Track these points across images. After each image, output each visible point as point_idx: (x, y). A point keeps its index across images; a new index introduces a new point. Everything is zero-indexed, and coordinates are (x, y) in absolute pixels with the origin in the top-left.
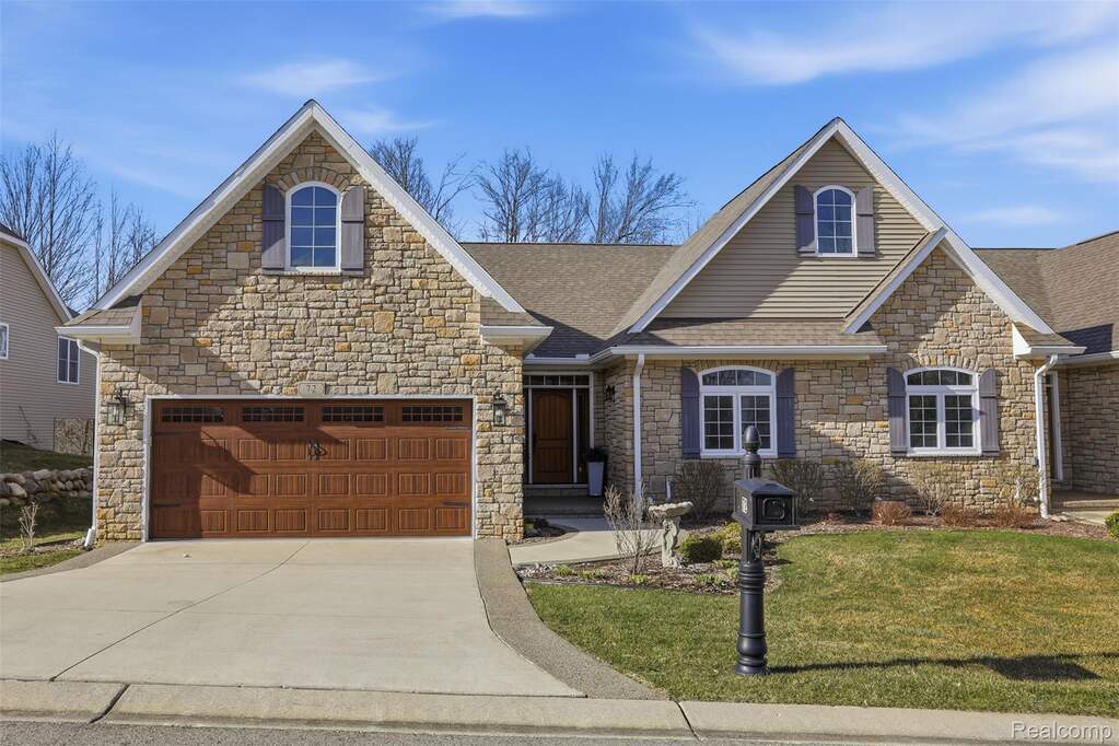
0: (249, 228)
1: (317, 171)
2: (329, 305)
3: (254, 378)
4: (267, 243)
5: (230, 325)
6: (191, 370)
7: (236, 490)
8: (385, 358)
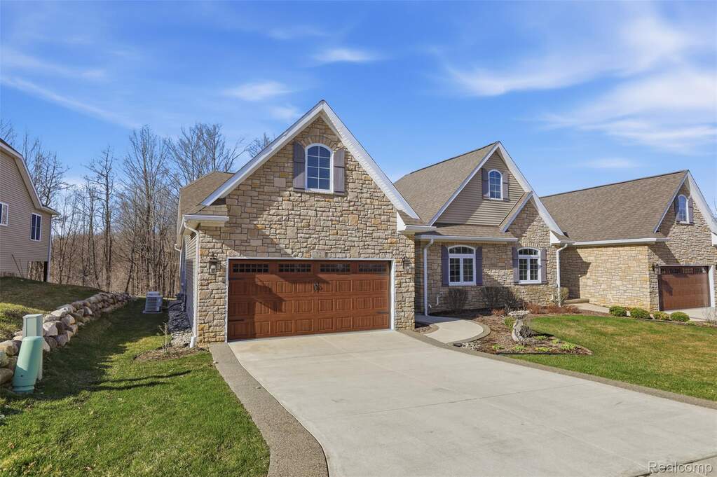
0: (286, 165)
1: (321, 139)
2: (327, 210)
3: (288, 248)
4: (295, 175)
5: (275, 218)
6: (254, 243)
7: (275, 310)
8: (354, 239)
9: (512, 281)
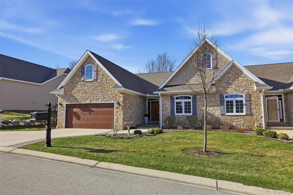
0: (79, 74)
1: (90, 63)
3: (80, 100)
4: (82, 76)
5: (76, 91)
6: (71, 99)
7: (78, 120)
8: (100, 95)
9: (220, 113)
